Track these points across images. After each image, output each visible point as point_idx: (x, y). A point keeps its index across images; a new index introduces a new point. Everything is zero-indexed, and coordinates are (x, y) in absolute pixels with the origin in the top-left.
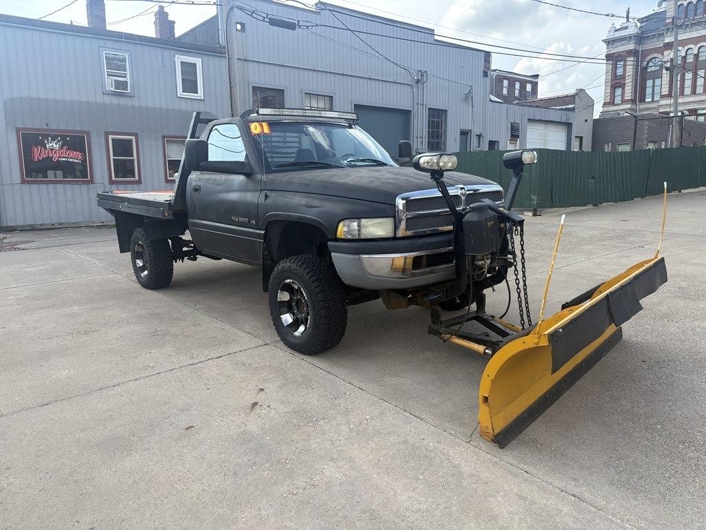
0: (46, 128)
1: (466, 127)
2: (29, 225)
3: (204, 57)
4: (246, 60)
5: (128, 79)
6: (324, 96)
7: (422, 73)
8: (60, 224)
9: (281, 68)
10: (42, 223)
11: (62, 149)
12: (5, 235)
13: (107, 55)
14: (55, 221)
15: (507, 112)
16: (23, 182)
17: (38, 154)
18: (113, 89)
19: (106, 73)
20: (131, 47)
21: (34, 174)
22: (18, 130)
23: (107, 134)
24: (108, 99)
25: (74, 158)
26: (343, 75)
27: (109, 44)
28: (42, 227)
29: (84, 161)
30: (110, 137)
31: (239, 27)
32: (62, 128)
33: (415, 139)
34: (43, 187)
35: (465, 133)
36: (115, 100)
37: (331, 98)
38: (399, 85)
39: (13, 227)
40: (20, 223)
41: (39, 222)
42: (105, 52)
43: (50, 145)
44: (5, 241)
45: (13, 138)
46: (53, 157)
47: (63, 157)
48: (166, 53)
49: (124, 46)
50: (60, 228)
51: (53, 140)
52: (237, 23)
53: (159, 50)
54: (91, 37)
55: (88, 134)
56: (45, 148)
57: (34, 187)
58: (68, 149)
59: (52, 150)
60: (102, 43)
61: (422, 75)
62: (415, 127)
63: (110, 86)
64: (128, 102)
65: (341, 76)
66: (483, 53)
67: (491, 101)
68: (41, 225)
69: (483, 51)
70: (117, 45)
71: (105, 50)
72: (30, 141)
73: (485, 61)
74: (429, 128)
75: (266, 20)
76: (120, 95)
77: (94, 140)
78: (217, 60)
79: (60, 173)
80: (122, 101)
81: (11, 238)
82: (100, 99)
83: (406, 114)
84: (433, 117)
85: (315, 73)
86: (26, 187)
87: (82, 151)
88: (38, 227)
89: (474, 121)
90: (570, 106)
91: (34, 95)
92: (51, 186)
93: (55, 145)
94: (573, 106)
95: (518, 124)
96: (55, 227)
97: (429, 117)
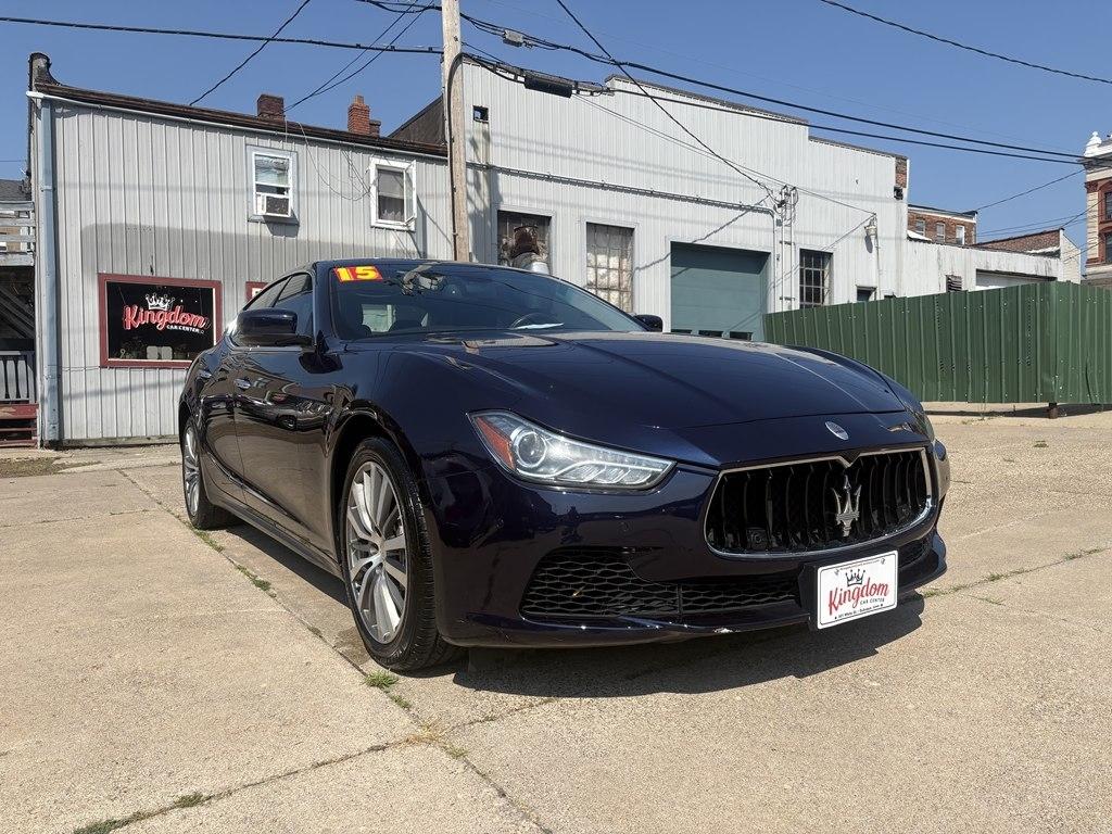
0: (150, 274)
1: (867, 282)
2: (107, 439)
3: (421, 160)
4: (487, 168)
5: (290, 196)
6: (619, 228)
7: (789, 191)
8: (162, 437)
9: (545, 178)
10: (130, 435)
11: (173, 310)
12: (60, 454)
13: (258, 158)
14: (152, 432)
15: (939, 258)
16: (103, 366)
17: (132, 318)
18: (264, 212)
19: (254, 187)
20: (299, 146)
21: (123, 351)
22: (99, 274)
23: (251, 285)
24: (255, 230)
25: (192, 327)
26: (652, 193)
27: (265, 140)
28: (130, 442)
29: (208, 331)
30: (256, 291)
31: (478, 114)
32: (176, 275)
33: (778, 301)
34: (137, 373)
35: (864, 293)
36: (266, 232)
37: (631, 231)
39: (81, 440)
40: (95, 434)
41: (125, 432)
42: (254, 153)
43: (154, 303)
44: (56, 462)
45: (93, 291)
46: (157, 323)
47: (174, 324)
48: (358, 155)
49: (289, 144)
50: (159, 445)
51: (158, 297)
52: (475, 108)
53: (344, 152)
54: (234, 130)
55: (218, 285)
56: (146, 308)
57: (122, 373)
58: (184, 311)
59: (156, 311)
60: (252, 139)
61: (788, 195)
62: (778, 282)
63: (259, 207)
64: (288, 233)
65: (649, 195)
66: (894, 159)
67: (910, 239)
68: (128, 438)
69: (893, 156)
70: (277, 143)
71: (256, 150)
72: (120, 295)
73: (897, 172)
74: (801, 282)
75: (520, 79)
76: (275, 223)
77: (227, 296)
78: (438, 165)
79: (167, 351)
80: (278, 232)
81: (66, 457)
82: (244, 229)
83: (761, 258)
84: (808, 265)
85: (605, 189)
86: (108, 373)
87: (208, 314)
88: (123, 441)
89: (881, 272)
90: (1050, 249)
91: (133, 220)
92: (151, 373)
93: (162, 304)
94: (1055, 249)
95: (960, 278)
96: (150, 442)
97: (801, 264)
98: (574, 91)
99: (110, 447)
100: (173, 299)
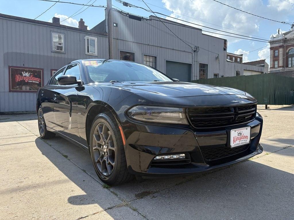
0: (24, 66)
1: (216, 72)
2: (11, 112)
3: (99, 37)
4: (117, 39)
5: (63, 45)
6: (153, 56)
7: (197, 48)
8: (27, 111)
9: (133, 43)
11: (30, 76)
14: (24, 110)
15: (235, 66)
16: (10, 91)
17: (18, 78)
18: (56, 50)
19: (53, 43)
20: (65, 32)
21: (15, 88)
22: (9, 67)
23: (52, 70)
24: (53, 54)
25: (35, 81)
26: (161, 47)
27: (55, 30)
28: (17, 113)
29: (40, 83)
30: (53, 72)
31: (115, 25)
32: (31, 66)
33: (194, 77)
34: (20, 94)
35: (216, 75)
36: (56, 55)
37: (156, 57)
38: (186, 53)
39: (3, 112)
41: (16, 110)
42: (53, 33)
43: (24, 74)
45: (7, 71)
46: (25, 80)
47: (30, 80)
48: (82, 35)
49: (62, 31)
50: (26, 114)
51: (26, 72)
52: (114, 23)
53: (78, 33)
54: (47, 26)
55: (43, 70)
56: (22, 76)
57: (15, 94)
58: (33, 77)
59: (25, 76)
60: (52, 29)
61: (197, 49)
62: (194, 72)
63: (55, 48)
64: (63, 56)
65: (160, 48)
67: (227, 61)
68: (17, 112)
69: (223, 39)
70: (59, 31)
72: (14, 72)
73: (224, 44)
74: (200, 72)
75: (127, 15)
76: (59, 53)
77: (45, 72)
78: (104, 38)
79: (28, 87)
80: (60, 55)
82: (50, 54)
83: (190, 66)
84: (201, 67)
85: (149, 46)
86: (11, 93)
87: (40, 77)
89: (220, 70)
90: (262, 65)
91: (18, 51)
92: (23, 94)
93: (27, 74)
94: (263, 65)
95: (240, 72)
96: (23, 113)
97: (200, 67)
98: (142, 20)
99: (12, 114)
100: (30, 73)
